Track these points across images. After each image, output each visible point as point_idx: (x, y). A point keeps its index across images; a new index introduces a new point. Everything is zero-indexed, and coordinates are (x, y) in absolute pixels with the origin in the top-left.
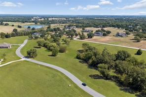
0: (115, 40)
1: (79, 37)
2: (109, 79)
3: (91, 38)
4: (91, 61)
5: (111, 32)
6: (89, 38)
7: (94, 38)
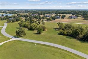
1: (46, 20)
3: (55, 20)
7: (57, 20)
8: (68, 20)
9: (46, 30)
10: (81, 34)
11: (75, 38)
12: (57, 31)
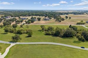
0: (48, 22)
7: (35, 22)
8: (44, 22)
10: (62, 33)
11: (58, 36)
12: (43, 33)
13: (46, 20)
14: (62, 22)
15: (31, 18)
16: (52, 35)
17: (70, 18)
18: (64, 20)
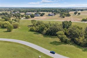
1: (25, 18)
2: (68, 43)
4: (45, 31)
5: (45, 14)
6: (32, 18)
7: (35, 17)
9: (19, 27)
13: (49, 15)
14: (66, 17)
15: (35, 14)
16: (36, 31)
17: (79, 14)
18: (70, 16)
